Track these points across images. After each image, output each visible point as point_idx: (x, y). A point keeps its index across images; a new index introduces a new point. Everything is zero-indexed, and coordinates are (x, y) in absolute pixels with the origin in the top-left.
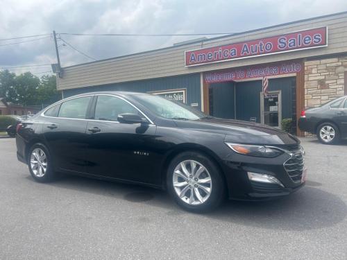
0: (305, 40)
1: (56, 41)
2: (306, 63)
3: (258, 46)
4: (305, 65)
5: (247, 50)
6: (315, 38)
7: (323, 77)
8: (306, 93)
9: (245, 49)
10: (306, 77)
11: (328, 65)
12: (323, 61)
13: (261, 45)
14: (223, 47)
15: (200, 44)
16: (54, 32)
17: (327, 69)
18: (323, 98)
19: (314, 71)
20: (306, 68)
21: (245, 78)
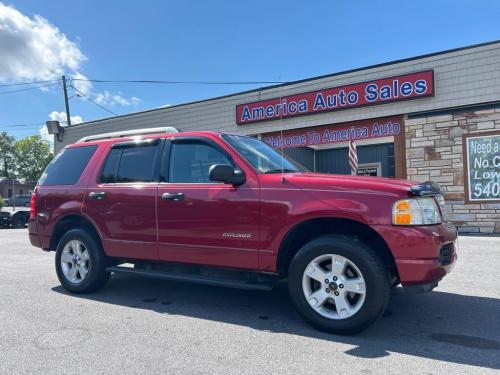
0: (403, 89)
1: (65, 90)
2: (407, 122)
3: (338, 96)
4: (406, 124)
5: (322, 103)
6: (418, 86)
7: (432, 143)
8: (408, 166)
9: (320, 101)
10: (407, 142)
11: (438, 125)
12: (431, 119)
13: (342, 95)
14: (289, 98)
15: (257, 93)
16: (64, 77)
17: (438, 130)
18: (433, 173)
19: (419, 133)
20: (407, 130)
21: (321, 143)
